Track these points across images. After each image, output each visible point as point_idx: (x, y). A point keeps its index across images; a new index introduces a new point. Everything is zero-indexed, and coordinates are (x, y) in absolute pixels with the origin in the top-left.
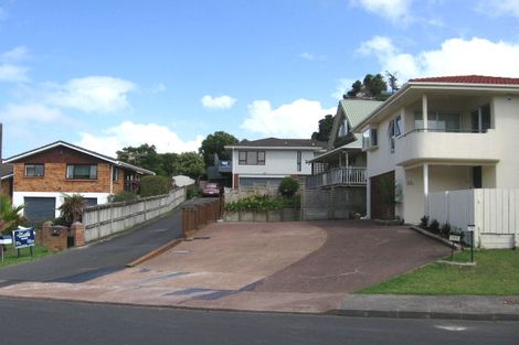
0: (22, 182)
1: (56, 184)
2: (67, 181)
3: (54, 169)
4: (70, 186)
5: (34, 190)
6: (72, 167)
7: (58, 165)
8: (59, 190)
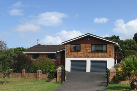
0: (69, 54)
1: (86, 54)
2: (92, 52)
3: (85, 47)
4: (93, 55)
5: (76, 57)
6: (94, 46)
7: (87, 45)
8: (88, 57)
